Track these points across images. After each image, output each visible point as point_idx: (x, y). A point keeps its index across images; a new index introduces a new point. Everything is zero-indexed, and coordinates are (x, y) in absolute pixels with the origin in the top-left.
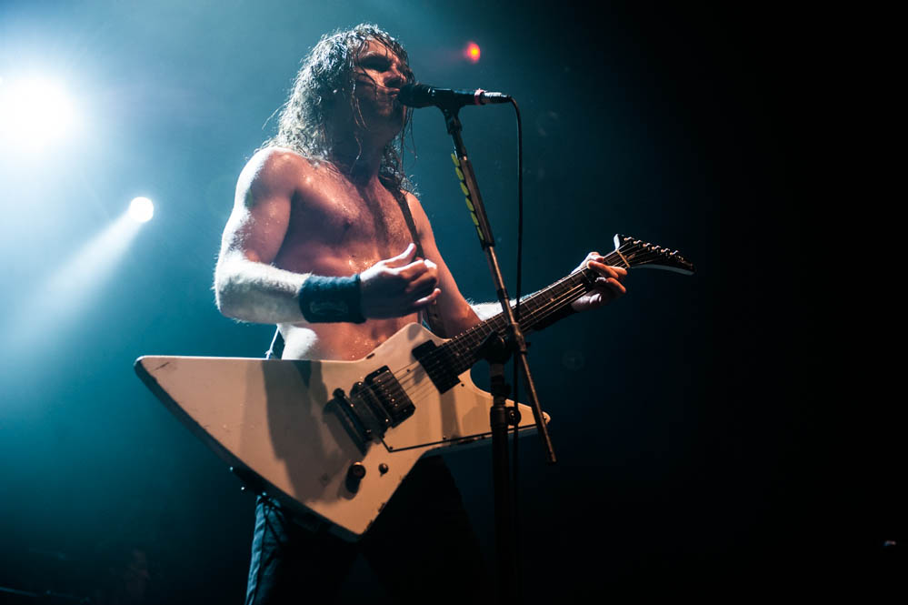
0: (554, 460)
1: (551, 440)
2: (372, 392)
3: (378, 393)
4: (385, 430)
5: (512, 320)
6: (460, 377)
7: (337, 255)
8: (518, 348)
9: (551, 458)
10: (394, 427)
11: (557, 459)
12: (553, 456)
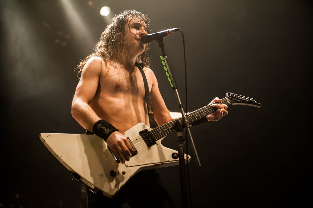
0: (200, 165)
6: (156, 142)
8: (187, 125)
9: (199, 165)
12: (200, 164)
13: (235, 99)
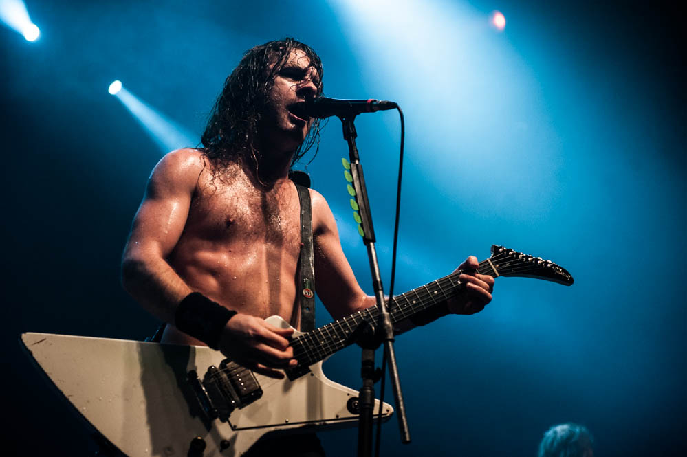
0: (408, 440)
1: (407, 421)
2: (225, 375)
3: (230, 376)
4: (232, 410)
5: (384, 310)
6: (311, 367)
7: (215, 249)
8: (386, 335)
9: (405, 437)
10: (241, 407)
11: (410, 438)
12: (407, 434)
13: (511, 263)
